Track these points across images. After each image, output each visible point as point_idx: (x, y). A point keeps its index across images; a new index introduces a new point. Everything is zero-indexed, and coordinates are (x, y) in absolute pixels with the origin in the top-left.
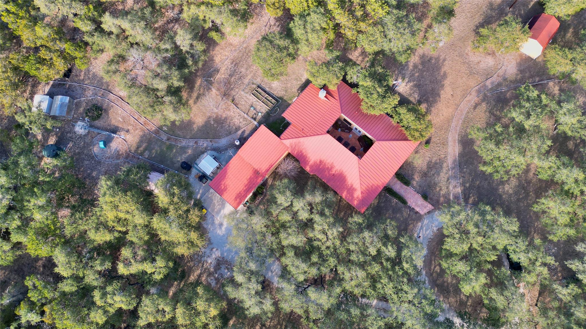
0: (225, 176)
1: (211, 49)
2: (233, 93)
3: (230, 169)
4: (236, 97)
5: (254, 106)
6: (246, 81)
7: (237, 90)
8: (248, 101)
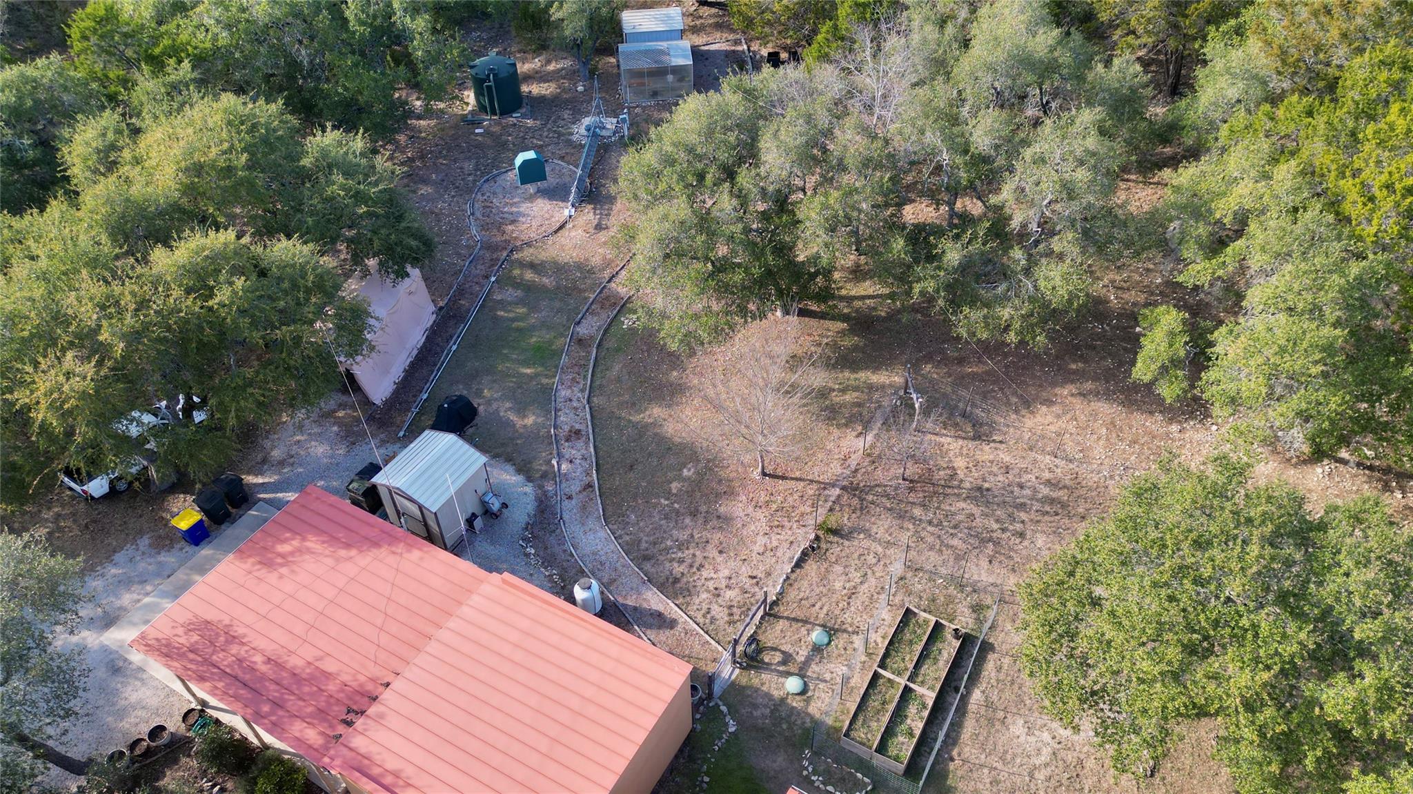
0: (348, 546)
1: (1089, 385)
2: (882, 525)
3: (391, 559)
4: (861, 542)
5: (840, 641)
6: (980, 571)
7: (904, 537)
8: (857, 603)
